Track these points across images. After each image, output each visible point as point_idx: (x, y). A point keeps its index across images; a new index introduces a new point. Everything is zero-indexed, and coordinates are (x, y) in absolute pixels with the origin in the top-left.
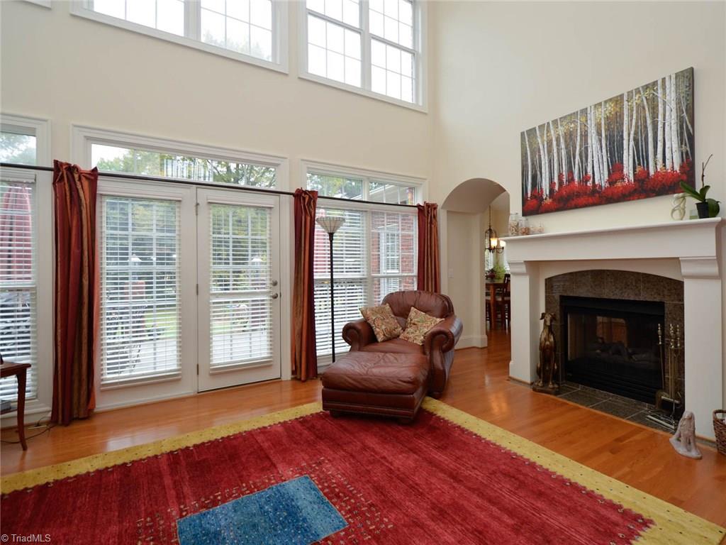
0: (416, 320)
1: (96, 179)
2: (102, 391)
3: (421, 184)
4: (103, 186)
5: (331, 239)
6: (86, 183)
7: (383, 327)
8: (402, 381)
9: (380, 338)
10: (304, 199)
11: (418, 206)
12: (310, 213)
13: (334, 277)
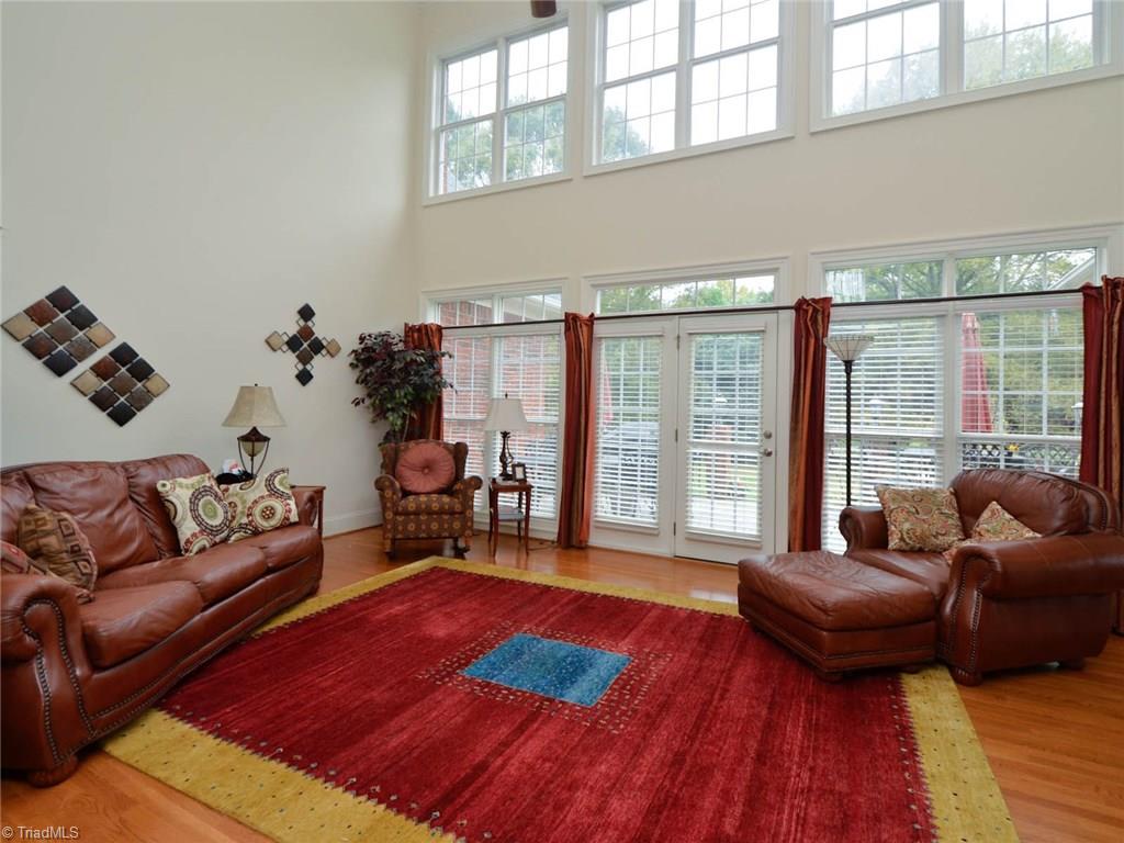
0: (985, 526)
1: (593, 323)
2: (597, 527)
3: (1106, 238)
4: (600, 329)
5: (848, 371)
6: (585, 328)
7: (907, 526)
8: (811, 603)
9: (893, 542)
10: (807, 311)
11: (1087, 290)
12: (816, 331)
13: (852, 432)
